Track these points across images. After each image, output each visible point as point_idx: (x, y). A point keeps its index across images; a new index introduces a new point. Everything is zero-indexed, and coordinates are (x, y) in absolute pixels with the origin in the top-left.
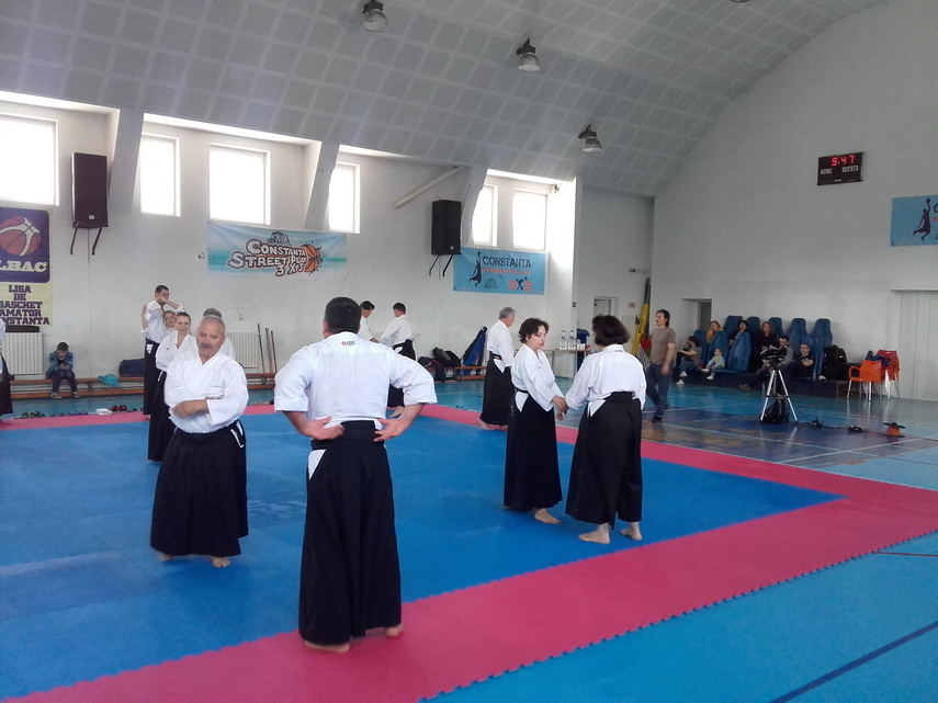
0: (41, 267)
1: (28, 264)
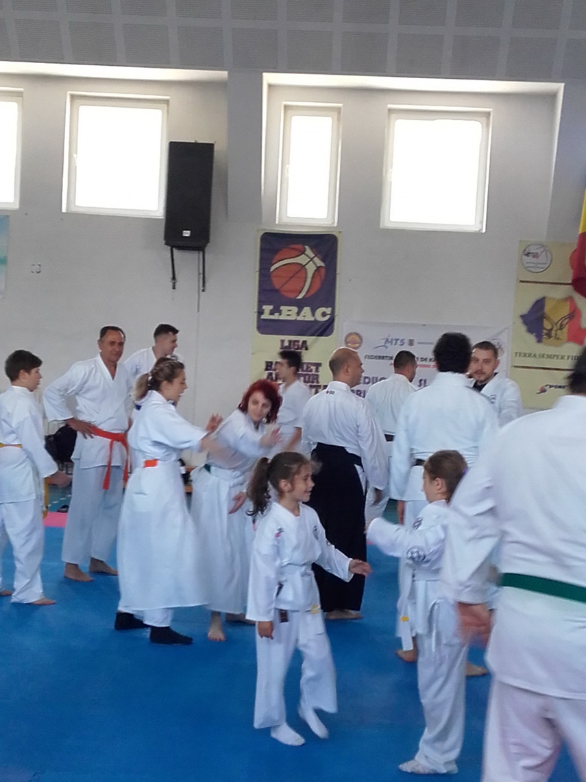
0: (324, 314)
1: (307, 310)
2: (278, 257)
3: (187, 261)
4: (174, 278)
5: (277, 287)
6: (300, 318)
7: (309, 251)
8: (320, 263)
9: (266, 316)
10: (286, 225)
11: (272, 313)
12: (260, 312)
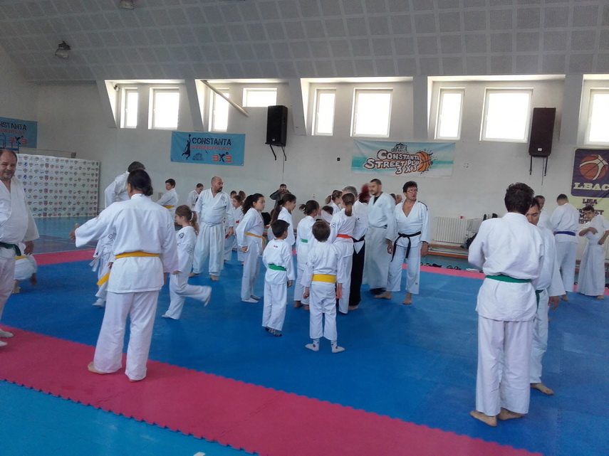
2: (583, 160)
3: (538, 162)
4: (531, 170)
5: (583, 174)
6: (594, 189)
7: (600, 157)
8: (605, 163)
9: (576, 187)
10: (589, 145)
11: (579, 186)
12: (573, 186)
